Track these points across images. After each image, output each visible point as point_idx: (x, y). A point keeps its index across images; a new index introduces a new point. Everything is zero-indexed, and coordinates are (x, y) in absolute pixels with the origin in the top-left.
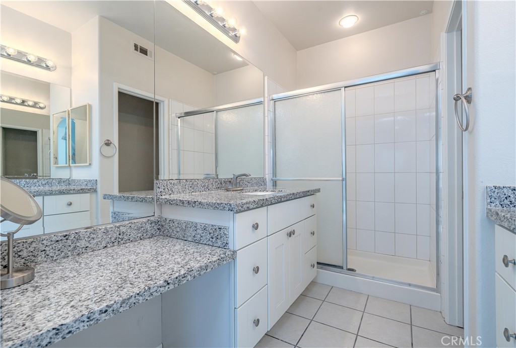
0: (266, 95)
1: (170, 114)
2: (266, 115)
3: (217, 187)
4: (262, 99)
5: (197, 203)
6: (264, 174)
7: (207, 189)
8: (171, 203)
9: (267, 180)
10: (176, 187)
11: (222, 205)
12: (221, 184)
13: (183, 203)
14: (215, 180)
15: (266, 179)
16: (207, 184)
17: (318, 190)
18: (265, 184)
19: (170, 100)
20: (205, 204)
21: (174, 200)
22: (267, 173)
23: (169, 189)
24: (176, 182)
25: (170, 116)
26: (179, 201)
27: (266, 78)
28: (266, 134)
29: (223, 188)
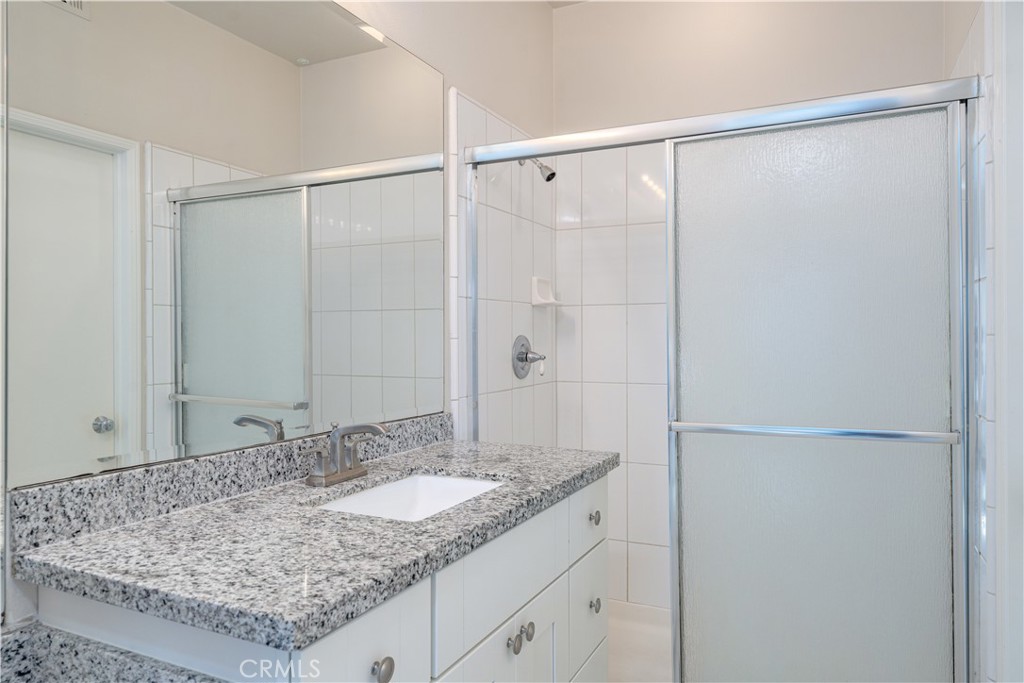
0: (453, 147)
1: (149, 190)
2: (453, 210)
3: (272, 471)
4: (436, 160)
5: (153, 598)
6: (445, 399)
7: (235, 488)
8: (65, 583)
9: (455, 417)
10: (102, 501)
11: (243, 620)
12: (289, 458)
13: (105, 591)
14: (265, 450)
15: (450, 416)
16: (232, 470)
17: (614, 462)
18: (449, 434)
19: (148, 145)
20: (183, 607)
21: (74, 575)
22: (454, 394)
23: (72, 515)
24: (100, 481)
25: (148, 197)
26: (89, 582)
27: (453, 92)
28: (453, 271)
29: (296, 473)
